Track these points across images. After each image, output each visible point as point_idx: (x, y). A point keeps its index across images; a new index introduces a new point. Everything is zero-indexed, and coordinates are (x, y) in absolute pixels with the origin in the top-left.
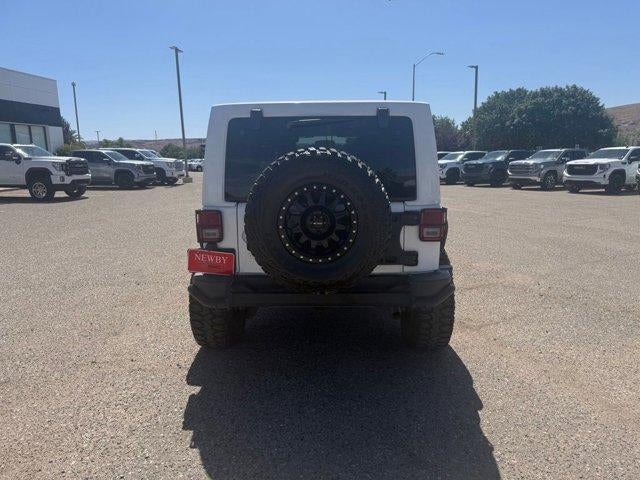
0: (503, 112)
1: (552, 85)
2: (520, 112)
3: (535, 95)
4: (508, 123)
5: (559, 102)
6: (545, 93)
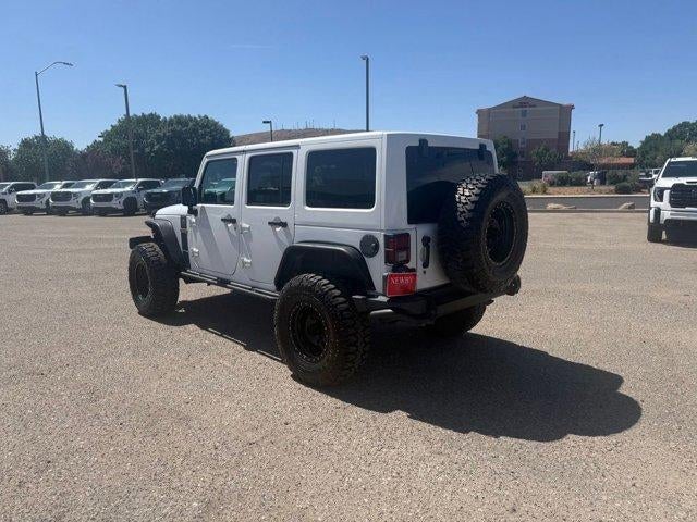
0: (139, 137)
1: (185, 114)
2: (159, 139)
3: (171, 122)
4: (147, 150)
5: (195, 131)
6: (179, 120)
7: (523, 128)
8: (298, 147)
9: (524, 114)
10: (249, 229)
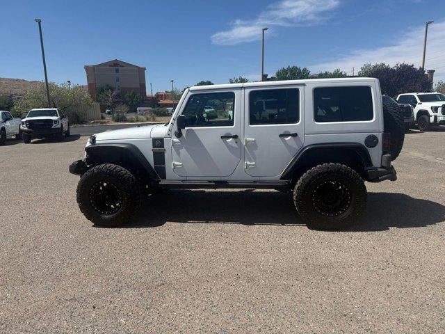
7: (118, 80)
8: (304, 85)
9: (117, 71)
10: (255, 141)
